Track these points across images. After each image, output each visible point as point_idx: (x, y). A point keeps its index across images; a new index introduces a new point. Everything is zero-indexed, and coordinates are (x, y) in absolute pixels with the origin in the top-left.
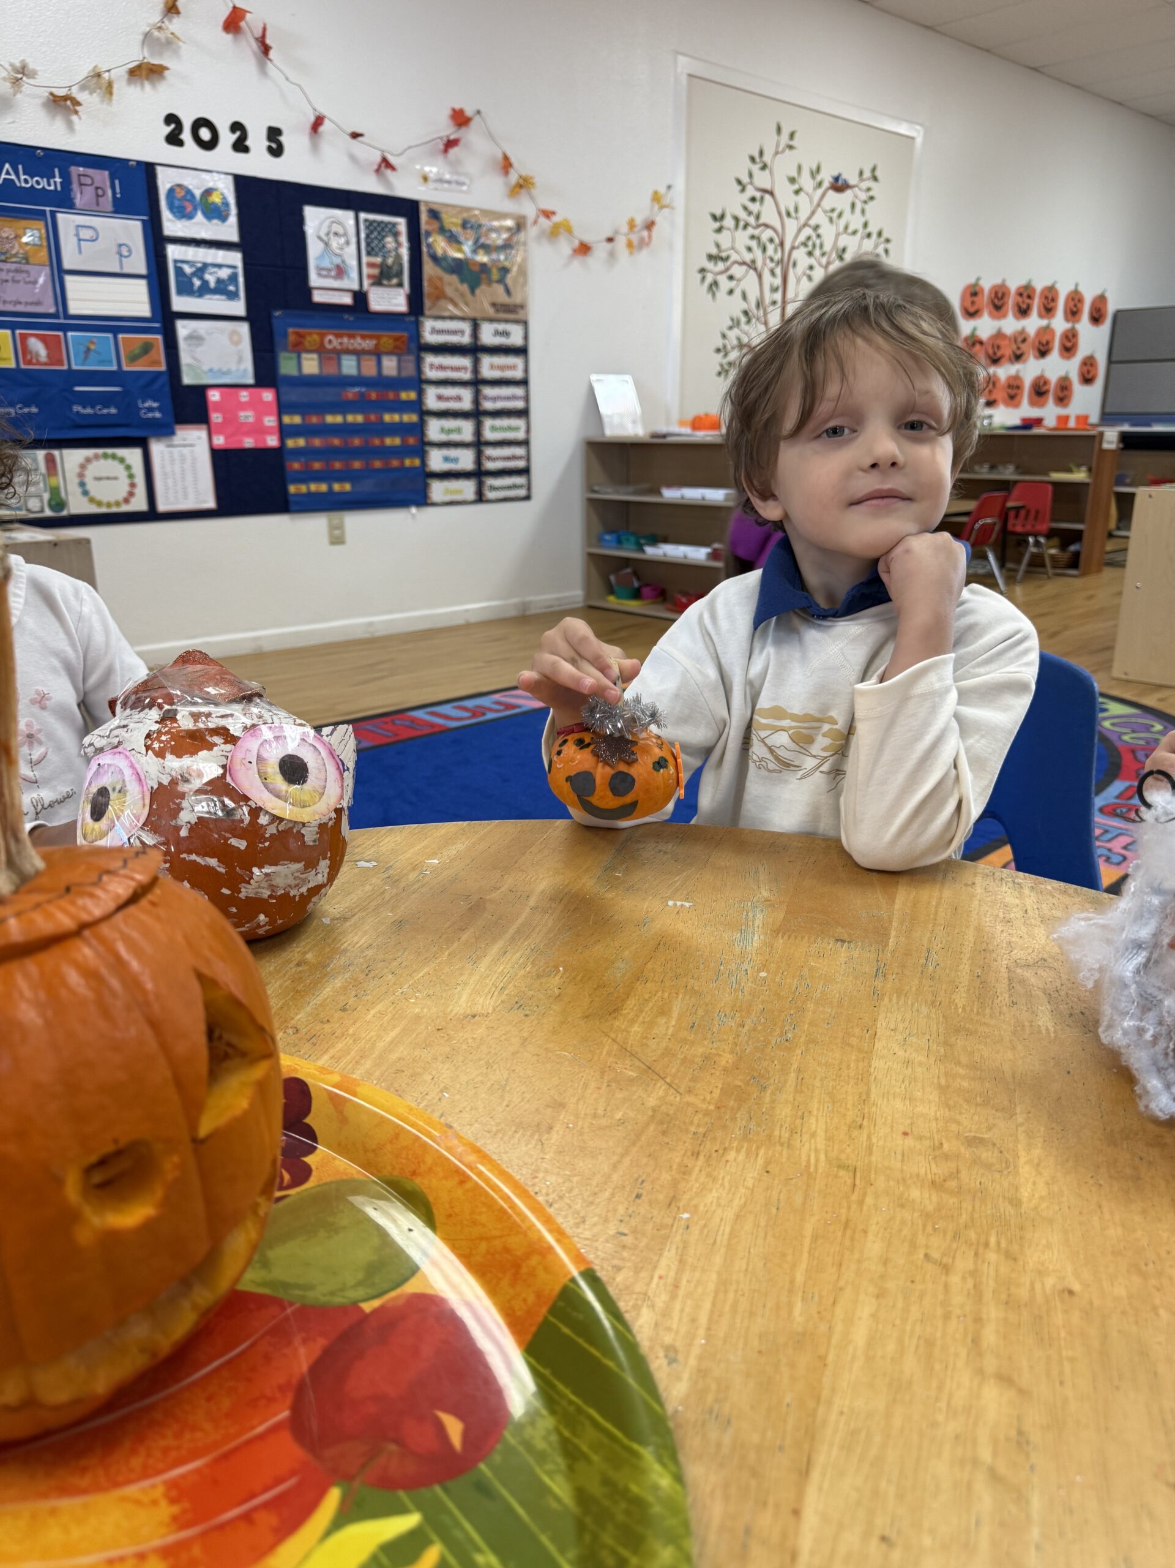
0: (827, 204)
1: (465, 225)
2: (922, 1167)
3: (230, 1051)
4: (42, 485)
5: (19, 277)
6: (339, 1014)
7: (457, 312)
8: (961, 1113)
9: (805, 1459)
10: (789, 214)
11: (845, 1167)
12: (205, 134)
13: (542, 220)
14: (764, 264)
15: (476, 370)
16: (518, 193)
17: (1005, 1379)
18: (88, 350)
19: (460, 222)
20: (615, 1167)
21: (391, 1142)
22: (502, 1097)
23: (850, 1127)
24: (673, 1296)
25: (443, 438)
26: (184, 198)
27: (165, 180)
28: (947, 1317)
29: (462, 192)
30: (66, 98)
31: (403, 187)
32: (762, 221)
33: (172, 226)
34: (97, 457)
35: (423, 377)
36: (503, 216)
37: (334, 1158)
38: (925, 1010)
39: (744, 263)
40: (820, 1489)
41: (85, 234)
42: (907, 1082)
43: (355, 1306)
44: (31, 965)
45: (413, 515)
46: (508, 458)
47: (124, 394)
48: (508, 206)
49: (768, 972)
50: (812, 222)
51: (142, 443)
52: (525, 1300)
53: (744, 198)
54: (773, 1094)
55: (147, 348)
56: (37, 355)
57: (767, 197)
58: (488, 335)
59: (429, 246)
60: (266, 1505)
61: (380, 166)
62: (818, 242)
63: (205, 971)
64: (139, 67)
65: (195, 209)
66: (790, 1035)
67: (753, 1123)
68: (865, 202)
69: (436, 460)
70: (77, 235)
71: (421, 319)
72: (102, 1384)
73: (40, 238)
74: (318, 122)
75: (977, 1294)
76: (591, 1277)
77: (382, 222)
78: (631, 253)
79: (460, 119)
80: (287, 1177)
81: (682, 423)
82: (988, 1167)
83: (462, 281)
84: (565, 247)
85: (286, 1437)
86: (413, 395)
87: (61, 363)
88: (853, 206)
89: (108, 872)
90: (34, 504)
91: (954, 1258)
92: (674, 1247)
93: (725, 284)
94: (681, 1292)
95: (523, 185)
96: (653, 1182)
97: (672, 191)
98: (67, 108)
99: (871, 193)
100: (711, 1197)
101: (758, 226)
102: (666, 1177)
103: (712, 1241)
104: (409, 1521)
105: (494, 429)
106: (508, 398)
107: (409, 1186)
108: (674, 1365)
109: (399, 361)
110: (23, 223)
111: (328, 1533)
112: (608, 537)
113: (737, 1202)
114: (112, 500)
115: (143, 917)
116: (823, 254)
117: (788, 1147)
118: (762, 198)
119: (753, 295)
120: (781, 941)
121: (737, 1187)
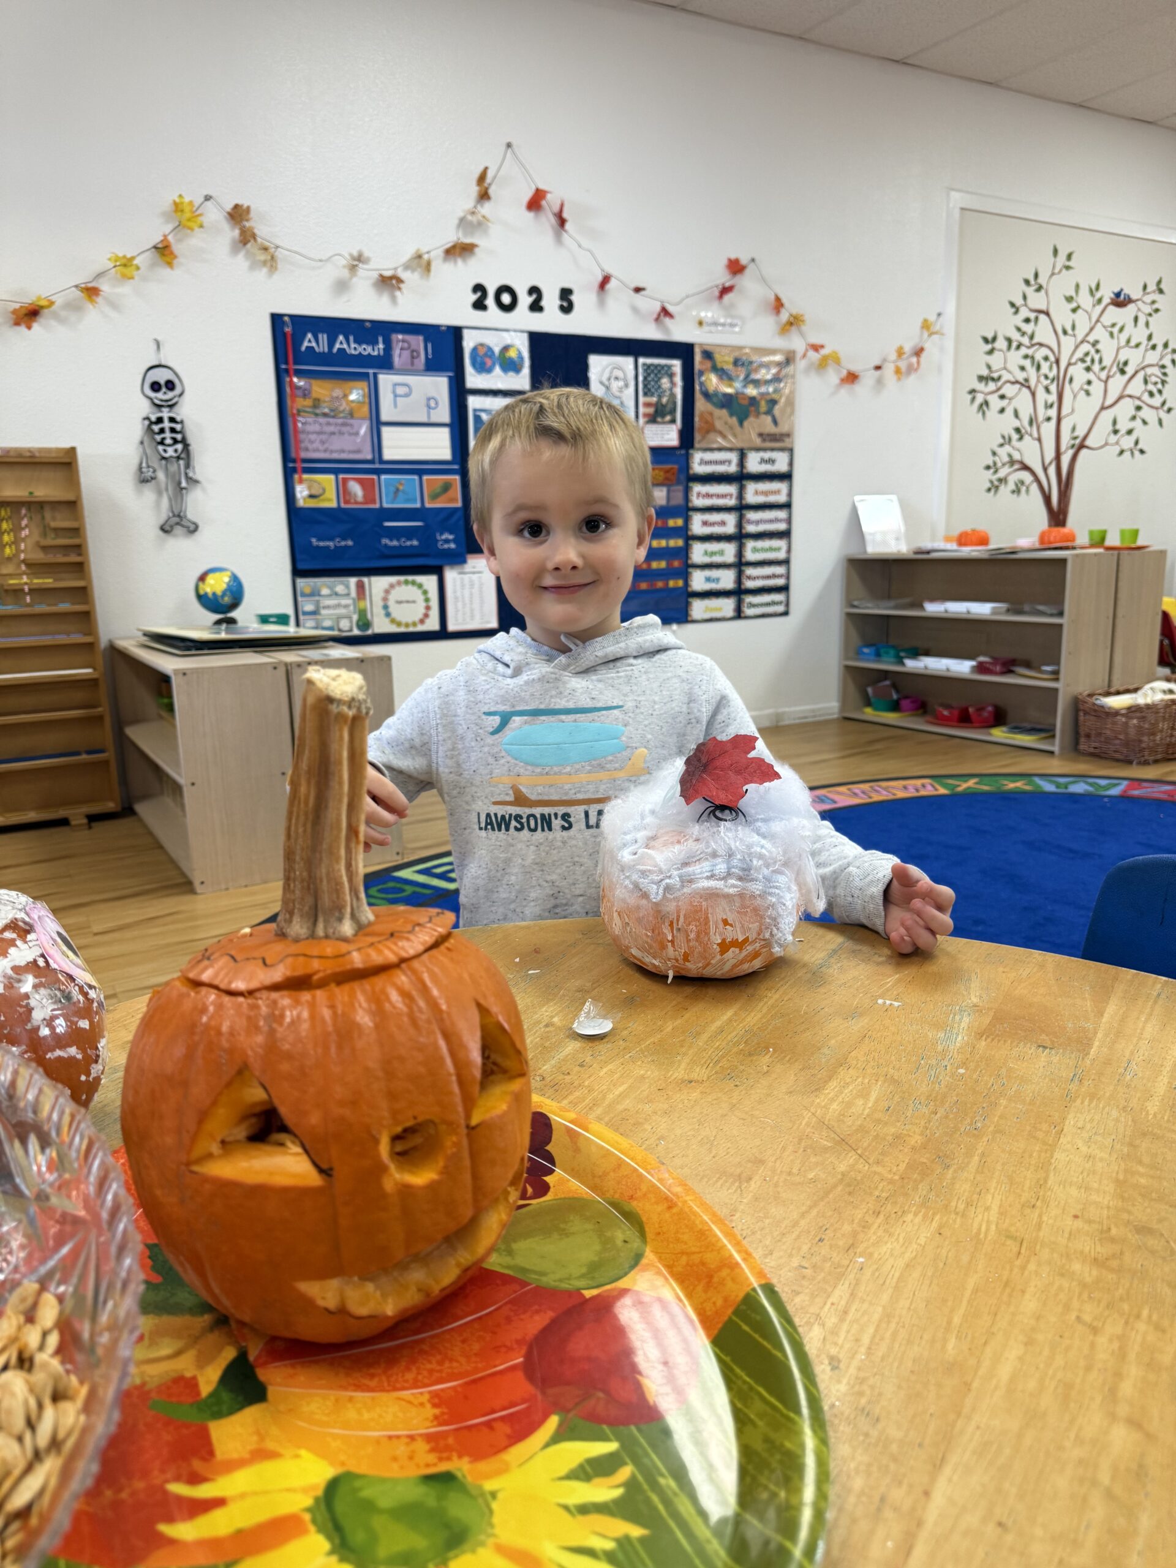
0: (1107, 320)
1: (736, 362)
2: (1087, 1245)
3: (495, 1068)
4: (352, 608)
5: (344, 429)
6: (577, 1068)
7: (725, 444)
8: (1134, 1205)
9: (940, 1456)
10: (1065, 332)
11: (1014, 1239)
12: (506, 299)
13: (812, 354)
14: (1038, 381)
15: (740, 496)
16: (788, 331)
17: (1134, 1423)
18: (397, 490)
19: (731, 360)
20: (803, 1215)
21: (614, 1171)
22: (710, 1150)
23: (1023, 1206)
24: (842, 1320)
25: (707, 560)
26: (486, 355)
27: (469, 342)
28: (1088, 1369)
29: (736, 333)
30: (391, 278)
31: (679, 332)
32: (1035, 341)
33: (473, 379)
34: (399, 583)
35: (690, 505)
36: (773, 352)
37: (568, 1181)
38: (1115, 1113)
39: (1017, 382)
40: (950, 1480)
41: (401, 390)
42: (1085, 1174)
43: (578, 1293)
44: (367, 984)
45: (674, 632)
46: (768, 577)
47: (426, 527)
48: (780, 343)
49: (967, 1069)
50: (1091, 338)
51: (438, 571)
52: (714, 1303)
53: (1018, 320)
54: (955, 1171)
55: (447, 487)
56: (355, 495)
57: (1042, 317)
58: (754, 464)
59: (701, 384)
60: (502, 1419)
61: (659, 315)
62: (1097, 357)
63: (482, 1002)
64: (454, 247)
65: (494, 365)
66: (979, 1125)
67: (933, 1193)
68: (1150, 315)
69: (699, 581)
70: (394, 392)
71: (691, 451)
72: (390, 1309)
73: (364, 396)
74: (606, 280)
75: (1121, 1354)
76: (770, 1290)
77: (659, 365)
78: (899, 379)
79: (736, 267)
80: (530, 1190)
81: (948, 539)
82: (1153, 1252)
83: (731, 415)
84: (833, 377)
85: (520, 1375)
86: (680, 522)
87: (374, 502)
88: (1136, 319)
89: (419, 925)
90: (344, 624)
91: (1104, 1323)
92: (847, 1283)
93: (995, 403)
94: (850, 1317)
95: (794, 322)
96: (835, 1231)
97: (941, 319)
98: (393, 285)
99: (1155, 306)
100: (885, 1249)
101: (1033, 345)
102: (847, 1228)
103: (881, 1282)
104: (612, 1446)
105: (755, 550)
106: (771, 521)
107: (627, 1209)
108: (836, 1371)
109: (668, 492)
110: (351, 384)
111: (547, 1445)
112: (866, 650)
113: (908, 1256)
114: (410, 621)
115: (441, 958)
116: (1103, 369)
117: (963, 1216)
118: (1037, 319)
119: (1026, 413)
120: (983, 1043)
121: (910, 1243)
